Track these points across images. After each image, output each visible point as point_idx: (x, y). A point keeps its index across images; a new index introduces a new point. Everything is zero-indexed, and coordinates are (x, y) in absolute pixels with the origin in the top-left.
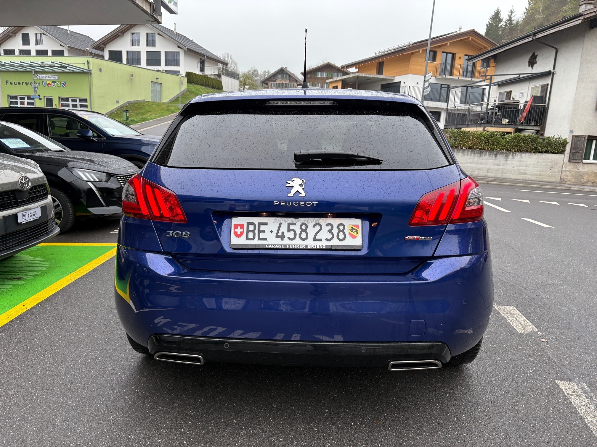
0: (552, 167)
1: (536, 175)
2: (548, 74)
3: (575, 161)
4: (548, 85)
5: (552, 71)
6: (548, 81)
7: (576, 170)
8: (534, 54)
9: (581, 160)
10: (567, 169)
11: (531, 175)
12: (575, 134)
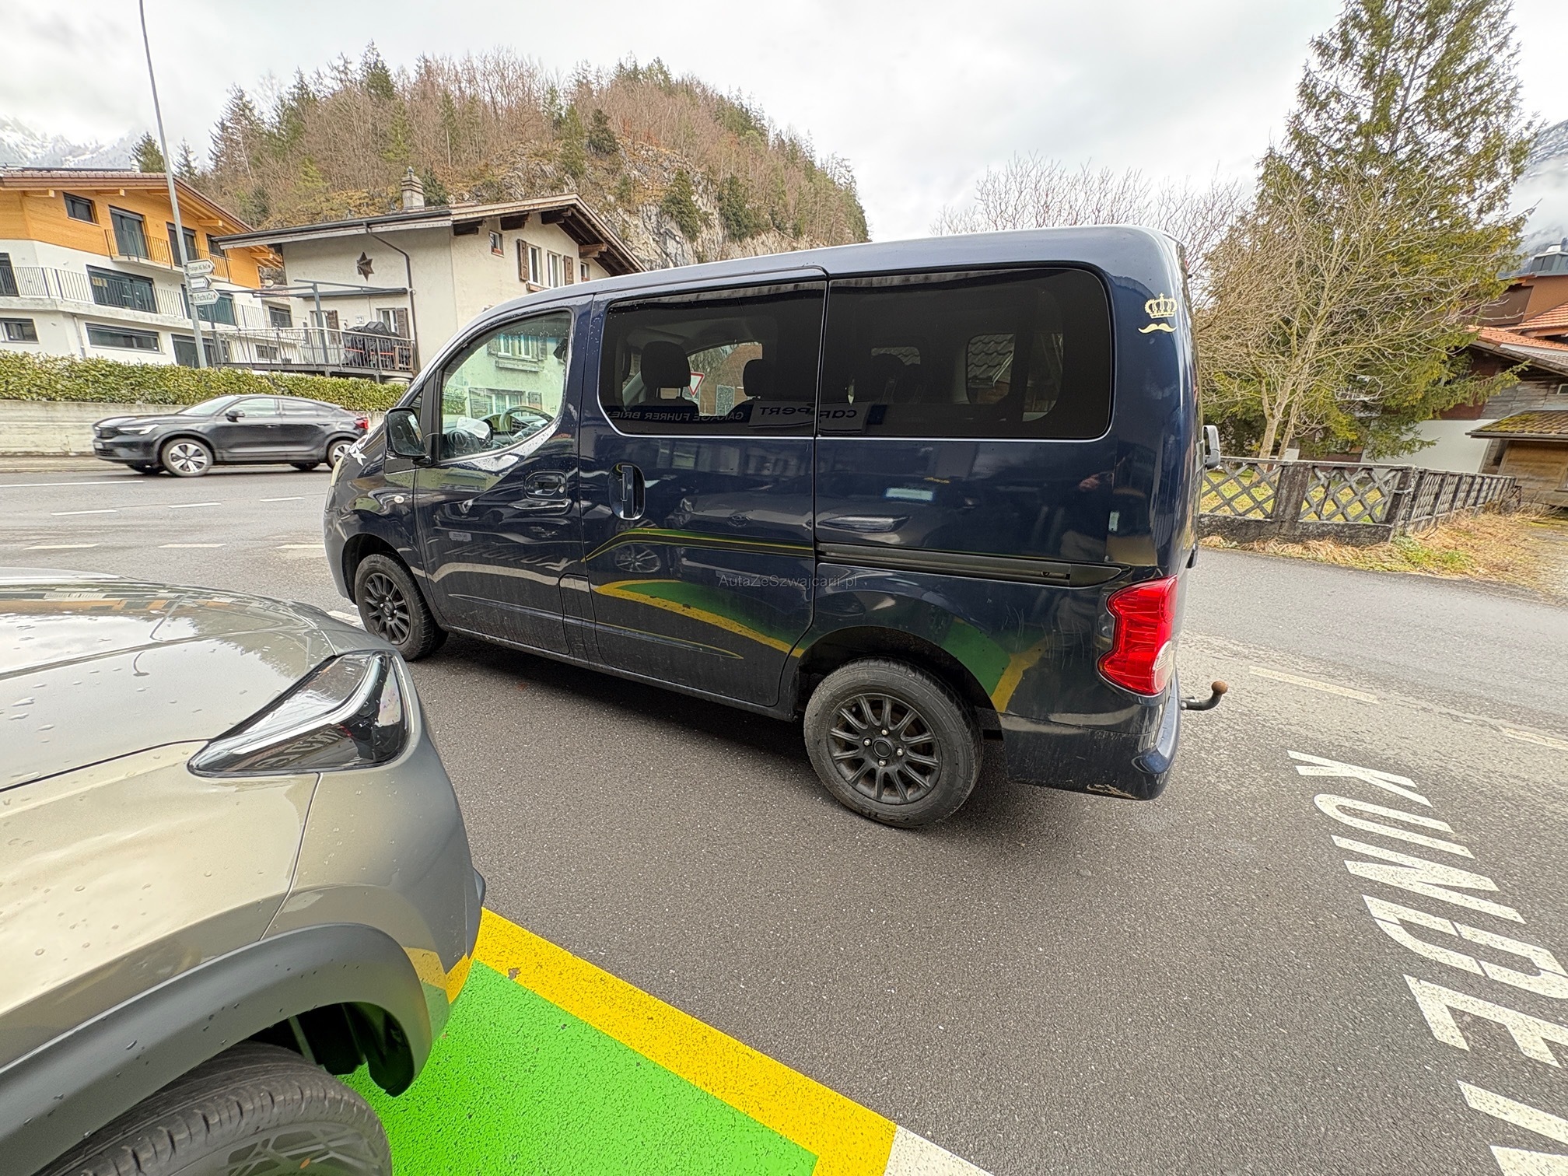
2: (402, 293)
4: (406, 309)
5: (409, 290)
6: (403, 303)
8: (364, 257)
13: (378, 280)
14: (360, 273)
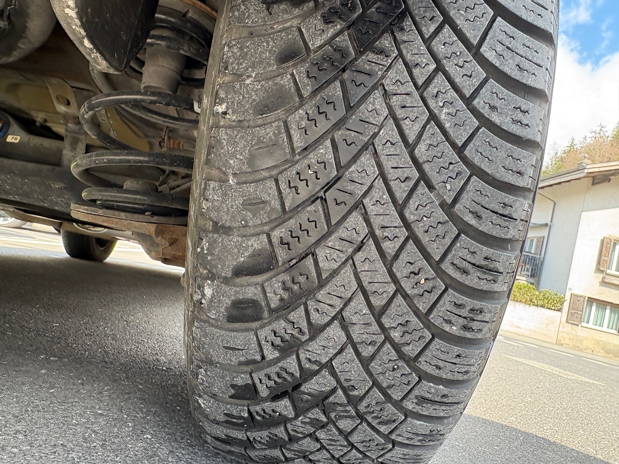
0: (548, 325)
1: (530, 331)
2: (545, 226)
3: (573, 322)
4: (544, 237)
5: (549, 224)
6: (544, 233)
7: (574, 333)
9: (580, 322)
10: (565, 330)
11: (525, 330)
12: (573, 292)
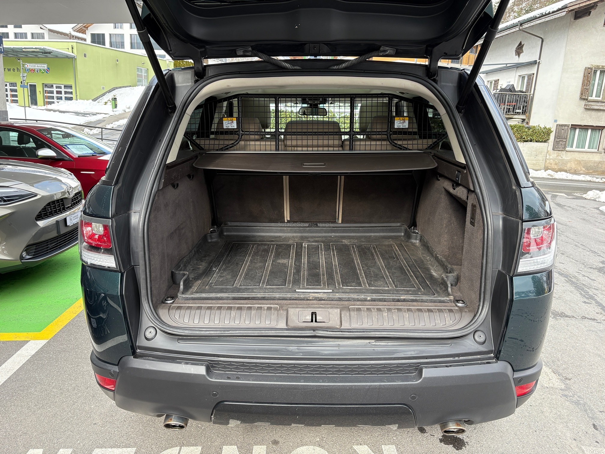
0: (537, 156)
2: (535, 62)
3: (558, 149)
4: (533, 74)
5: (538, 61)
6: (534, 70)
7: (560, 157)
9: (565, 148)
10: (551, 157)
12: (558, 123)
13: (524, 58)
14: (516, 55)
